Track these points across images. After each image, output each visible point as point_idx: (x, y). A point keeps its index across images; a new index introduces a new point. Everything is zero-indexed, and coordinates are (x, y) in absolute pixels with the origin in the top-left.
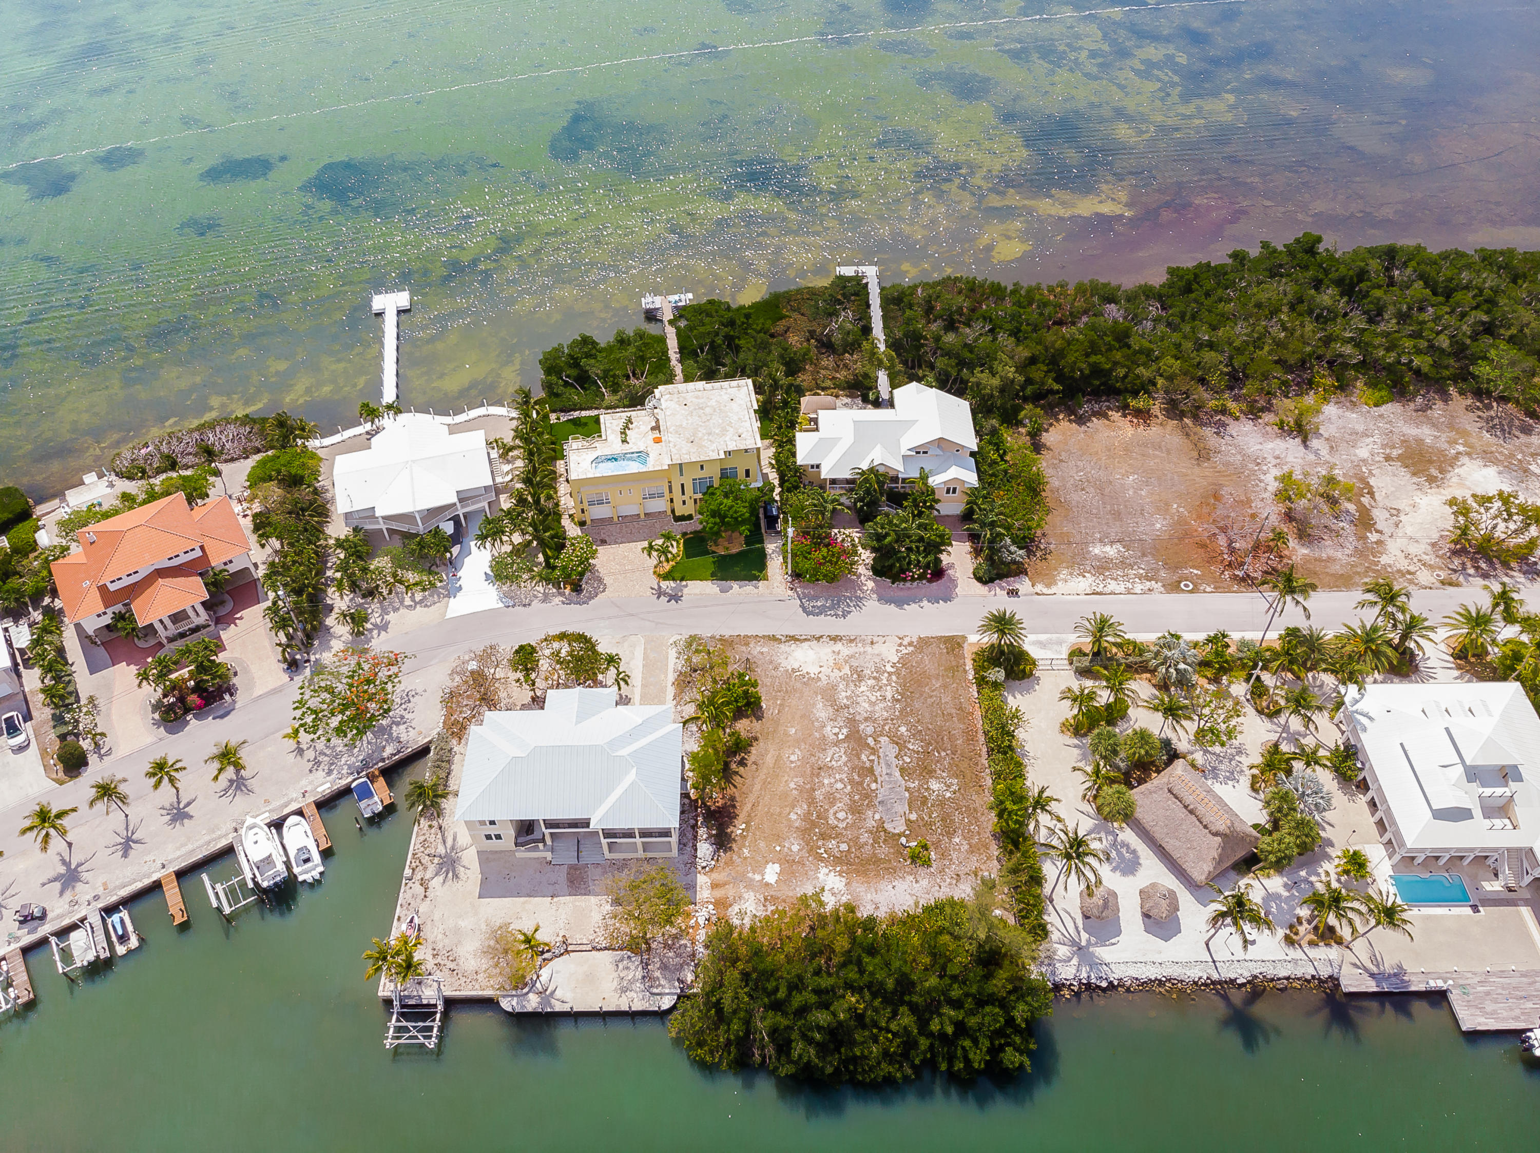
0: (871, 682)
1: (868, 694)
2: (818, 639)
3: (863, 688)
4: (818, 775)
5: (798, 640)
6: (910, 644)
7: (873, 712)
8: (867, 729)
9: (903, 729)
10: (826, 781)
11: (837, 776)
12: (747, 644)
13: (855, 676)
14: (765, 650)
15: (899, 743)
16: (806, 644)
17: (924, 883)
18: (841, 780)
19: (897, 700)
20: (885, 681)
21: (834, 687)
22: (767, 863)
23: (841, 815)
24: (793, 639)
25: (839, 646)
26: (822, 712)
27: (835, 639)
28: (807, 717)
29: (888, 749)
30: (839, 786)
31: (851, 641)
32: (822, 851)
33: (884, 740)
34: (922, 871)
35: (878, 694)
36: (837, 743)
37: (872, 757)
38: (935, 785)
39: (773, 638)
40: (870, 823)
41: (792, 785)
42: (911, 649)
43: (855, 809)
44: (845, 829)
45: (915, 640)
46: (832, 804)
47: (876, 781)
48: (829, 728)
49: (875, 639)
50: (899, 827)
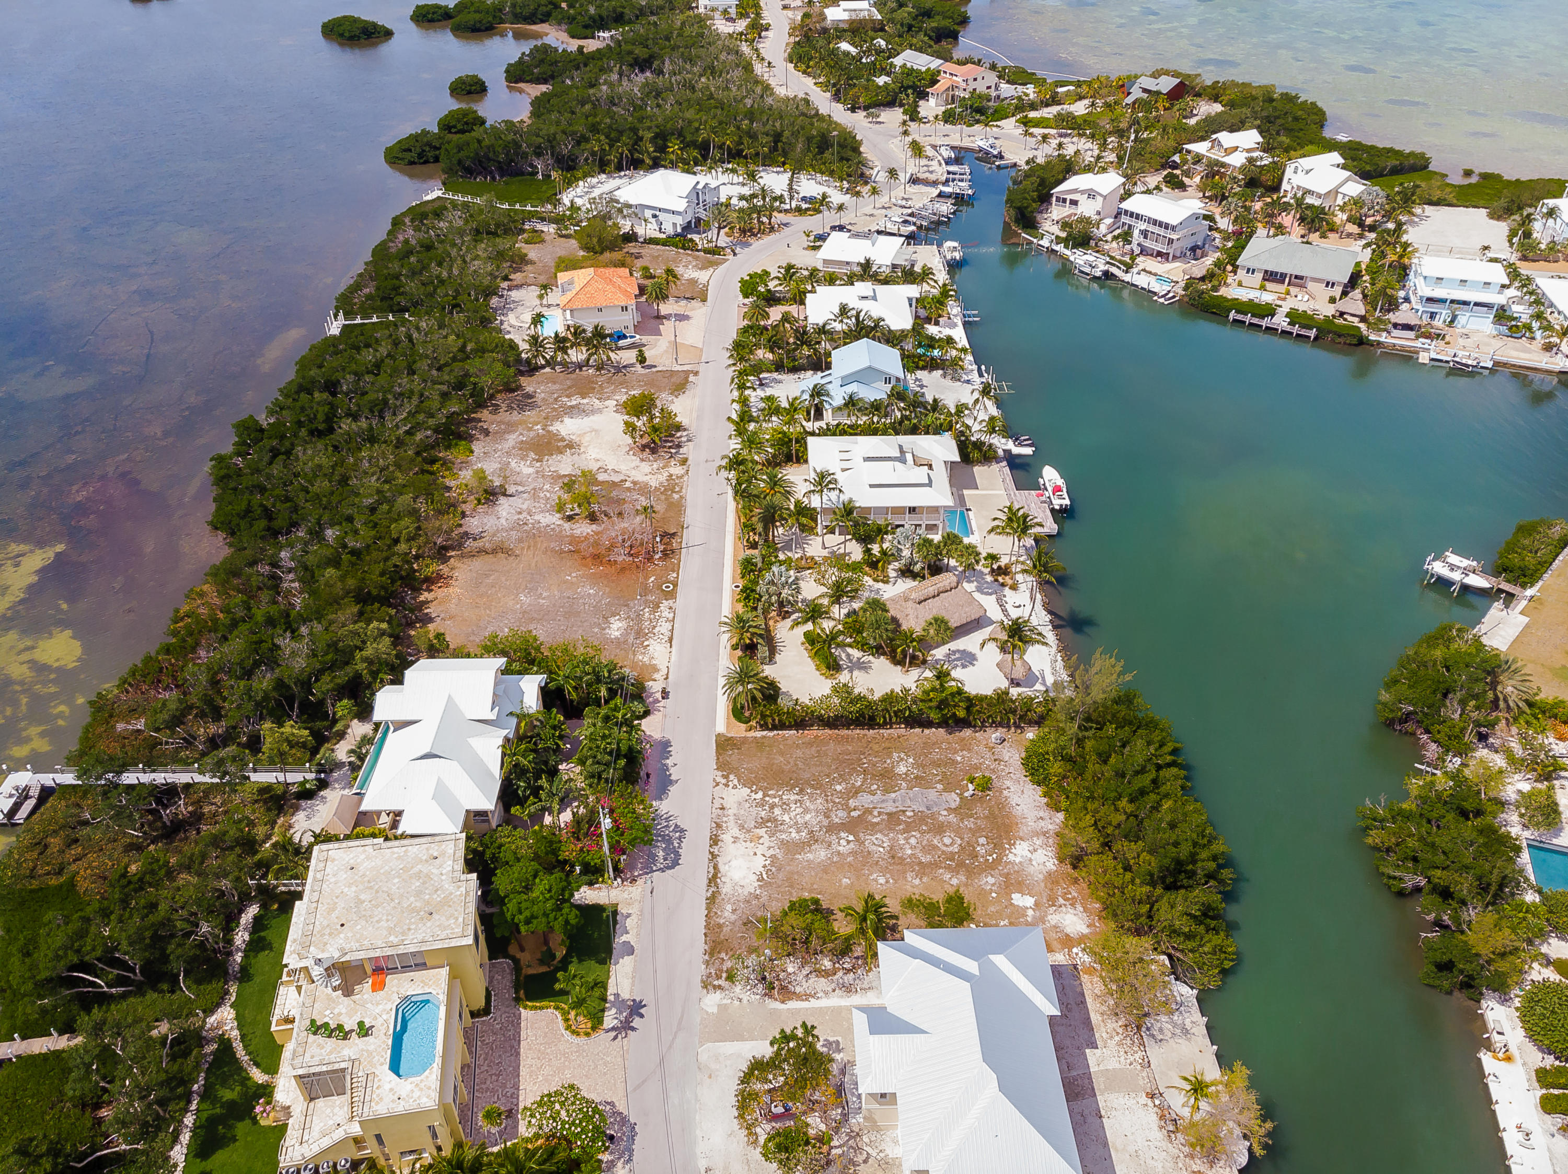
0: (777, 811)
1: (792, 814)
2: (713, 856)
3: (786, 818)
4: (901, 858)
5: (715, 876)
6: (726, 777)
7: (817, 811)
8: (839, 816)
9: (838, 788)
10: (909, 852)
11: (902, 842)
12: (720, 926)
13: (769, 824)
14: (729, 907)
15: (857, 792)
16: (722, 867)
17: (1008, 783)
18: (906, 839)
19: (801, 790)
20: (777, 800)
21: (784, 844)
22: (1012, 904)
23: (947, 841)
24: (713, 880)
25: (726, 838)
26: (820, 854)
27: (715, 840)
28: (825, 868)
29: (865, 800)
30: (913, 841)
31: (718, 826)
32: (990, 858)
33: (852, 803)
34: (996, 784)
35: (794, 806)
36: (860, 842)
37: (876, 813)
38: (902, 769)
39: (712, 900)
40: (952, 818)
41: (917, 882)
42: (732, 777)
43: (939, 829)
44: (962, 839)
45: (720, 773)
46: (935, 847)
47: (904, 811)
48: (841, 848)
49: (717, 805)
50: (953, 799)
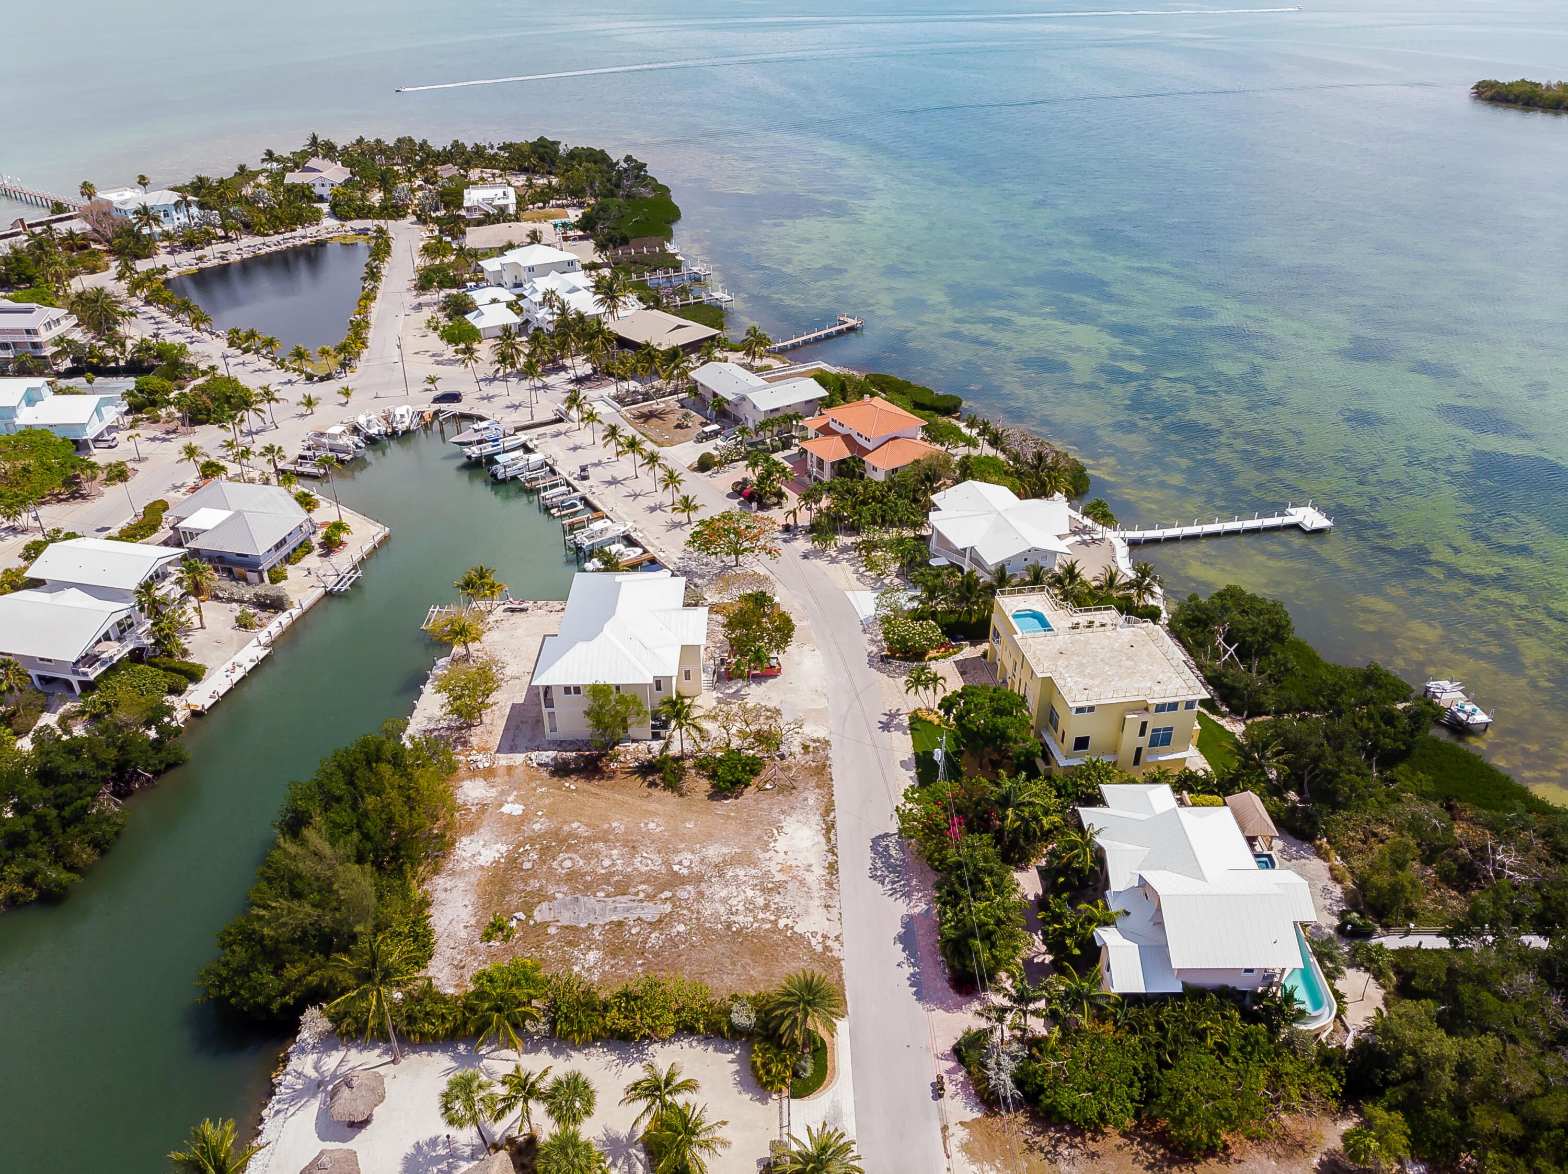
0: (760, 901)
1: (742, 897)
2: (832, 851)
3: (750, 893)
4: (624, 846)
5: (828, 831)
6: (827, 948)
7: (712, 901)
8: (686, 892)
9: (681, 928)
10: (615, 852)
11: (619, 862)
12: (818, 787)
13: (770, 885)
14: (811, 802)
15: (658, 924)
16: (823, 840)
17: (463, 934)
18: (613, 865)
19: (729, 927)
20: (761, 916)
21: (754, 864)
22: (525, 805)
23: (568, 864)
24: (830, 828)
25: (819, 871)
26: (714, 852)
27: (832, 868)
28: (709, 837)
29: (651, 912)
30: (607, 863)
31: (830, 885)
32: (527, 847)
33: (668, 908)
34: (478, 933)
35: (741, 907)
36: (667, 863)
37: (642, 895)
38: (593, 956)
39: (829, 808)
40: (551, 889)
41: (615, 824)
42: (819, 949)
43: (572, 876)
44: (550, 867)
45: (836, 954)
46: (584, 857)
47: (608, 896)
48: (690, 856)
49: (835, 911)
50: (541, 914)
